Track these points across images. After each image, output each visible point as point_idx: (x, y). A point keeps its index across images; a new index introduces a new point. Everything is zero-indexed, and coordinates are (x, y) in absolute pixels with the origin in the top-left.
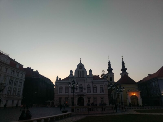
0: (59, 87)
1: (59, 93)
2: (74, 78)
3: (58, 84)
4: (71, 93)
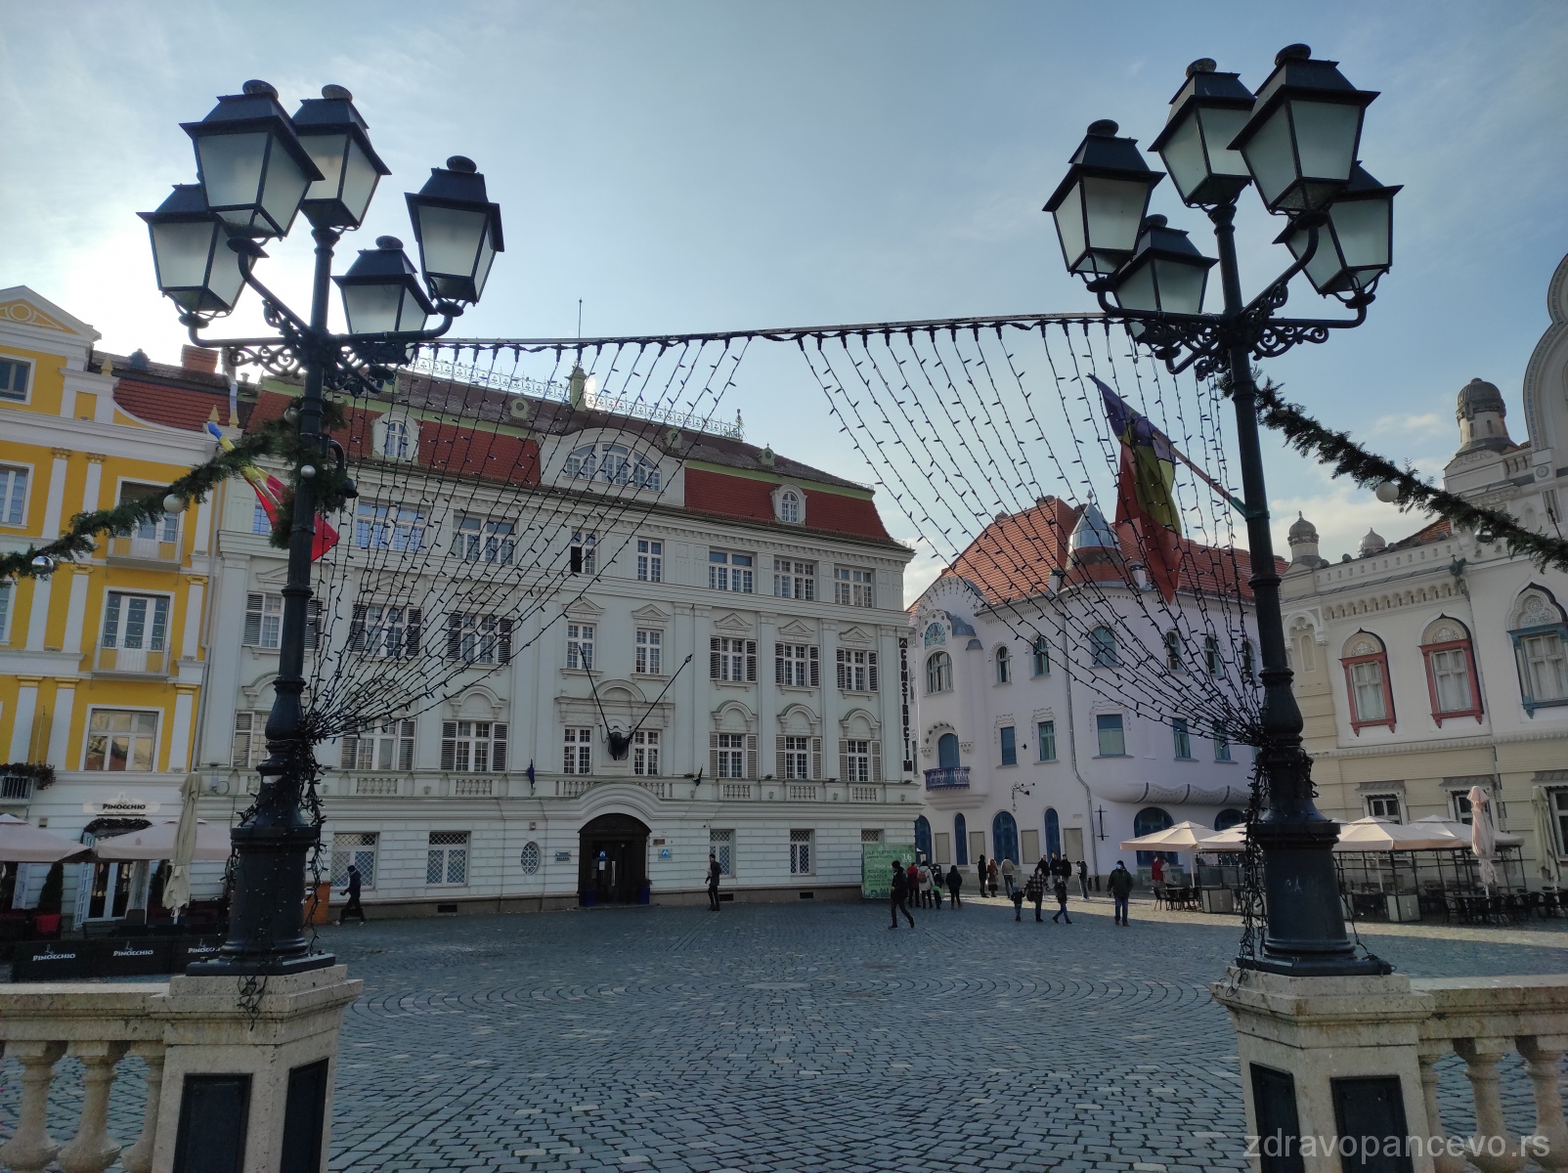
0: (1335, 656)
1: (1357, 726)
2: (1530, 479)
3: (1314, 612)
4: (1531, 707)
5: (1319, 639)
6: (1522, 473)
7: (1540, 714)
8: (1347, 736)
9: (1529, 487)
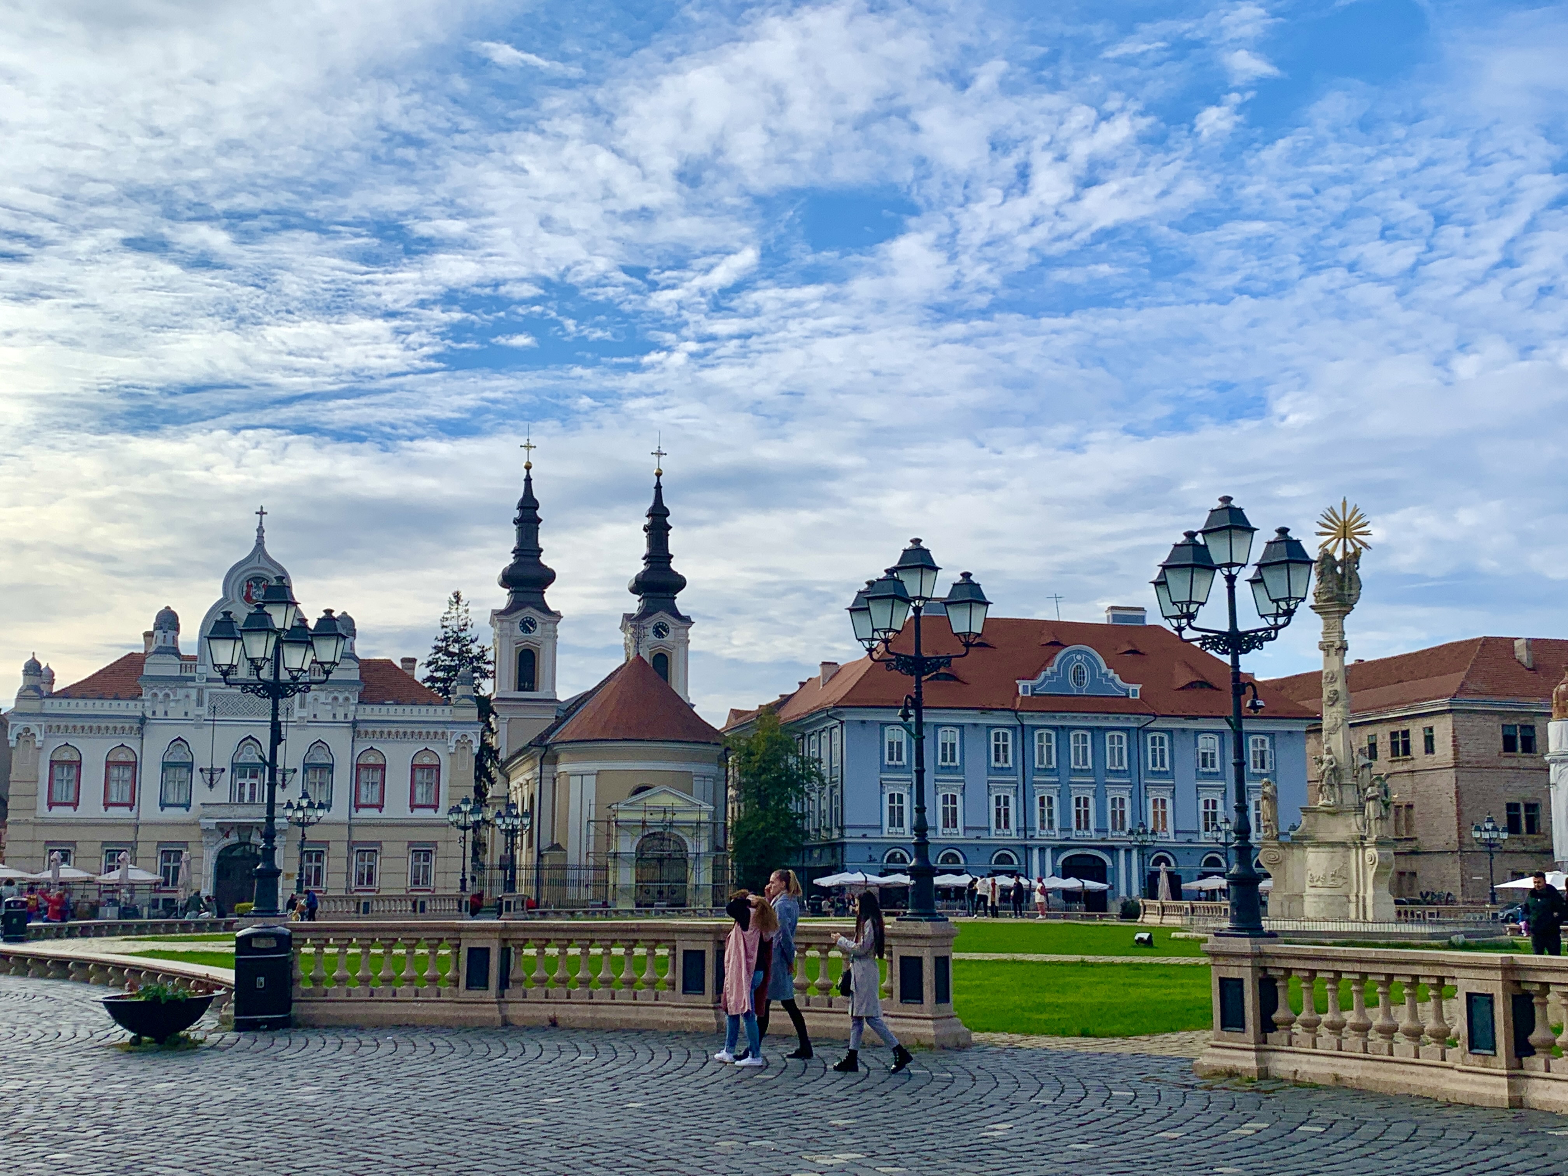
0: (45, 757)
1: (51, 805)
2: (193, 679)
3: (40, 726)
4: (163, 805)
5: (38, 745)
6: (188, 674)
7: (167, 810)
8: (43, 810)
9: (190, 684)
